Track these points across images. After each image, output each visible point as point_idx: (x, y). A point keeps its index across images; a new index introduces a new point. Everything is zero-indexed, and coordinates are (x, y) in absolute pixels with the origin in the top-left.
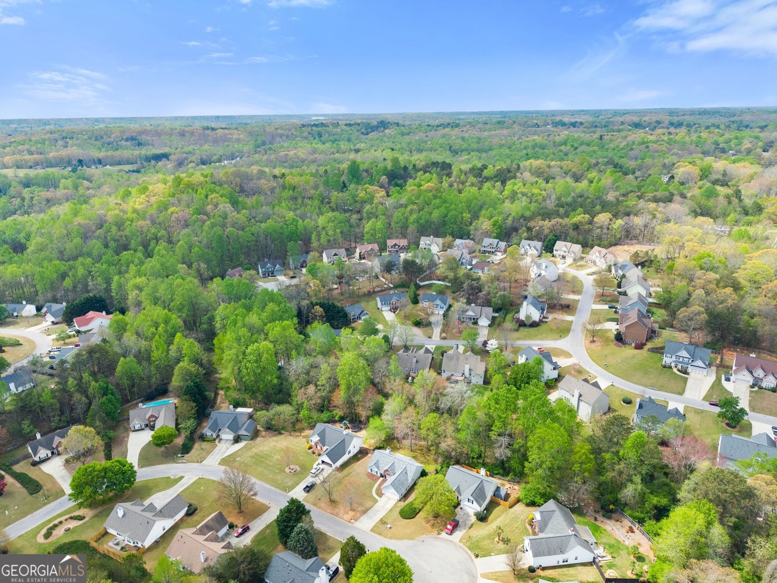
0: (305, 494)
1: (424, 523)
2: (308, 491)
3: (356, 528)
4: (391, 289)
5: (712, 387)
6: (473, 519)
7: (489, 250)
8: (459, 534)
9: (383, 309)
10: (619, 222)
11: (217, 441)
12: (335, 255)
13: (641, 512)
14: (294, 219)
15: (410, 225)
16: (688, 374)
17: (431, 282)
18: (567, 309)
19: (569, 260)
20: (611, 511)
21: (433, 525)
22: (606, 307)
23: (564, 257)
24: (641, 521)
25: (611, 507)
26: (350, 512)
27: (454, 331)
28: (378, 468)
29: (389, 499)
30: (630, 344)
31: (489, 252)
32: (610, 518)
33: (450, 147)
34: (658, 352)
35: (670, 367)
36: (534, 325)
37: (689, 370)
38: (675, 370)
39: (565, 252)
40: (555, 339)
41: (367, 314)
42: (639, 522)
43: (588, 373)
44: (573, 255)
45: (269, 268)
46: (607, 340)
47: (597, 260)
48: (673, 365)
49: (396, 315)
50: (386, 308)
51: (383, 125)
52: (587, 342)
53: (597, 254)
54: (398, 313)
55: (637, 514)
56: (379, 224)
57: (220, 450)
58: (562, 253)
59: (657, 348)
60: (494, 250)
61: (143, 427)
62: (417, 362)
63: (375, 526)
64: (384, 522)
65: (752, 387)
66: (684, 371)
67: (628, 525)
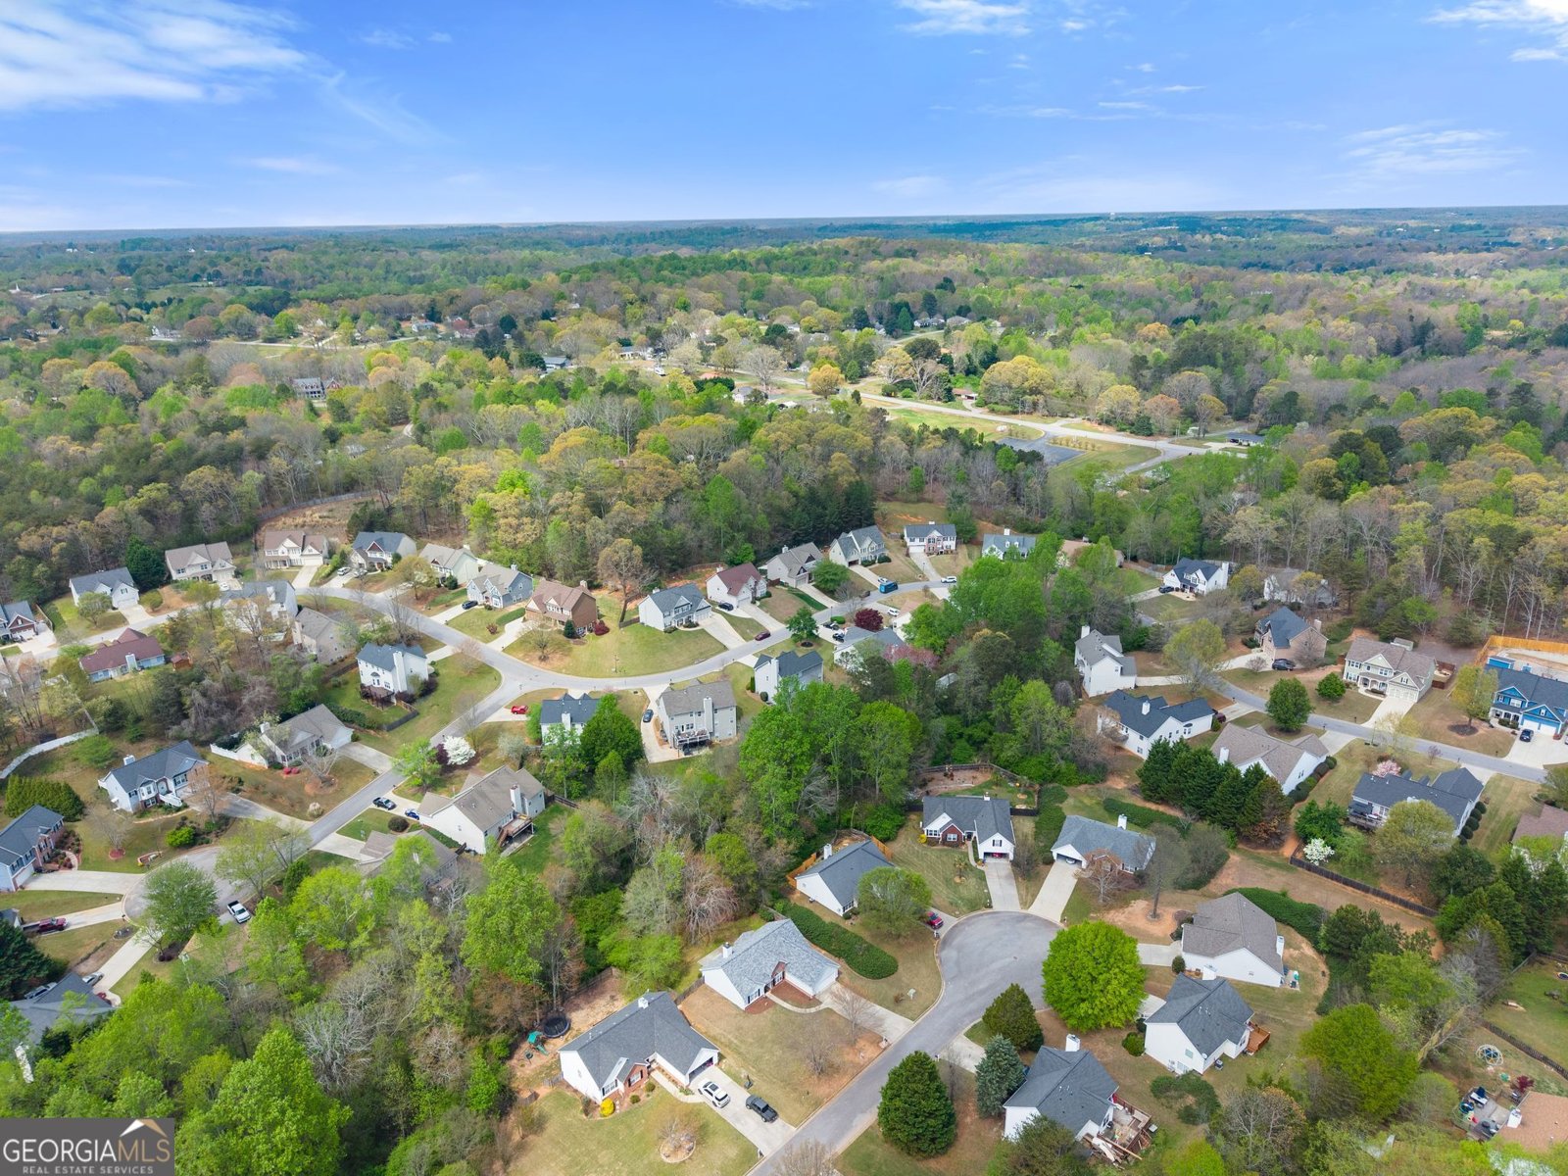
2: (775, 1116)
5: (731, 624)
8: (943, 916)
16: (697, 625)
17: (24, 756)
22: (459, 610)
30: (584, 635)
34: (630, 623)
35: (675, 629)
37: (694, 621)
38: (682, 628)
39: (204, 566)
44: (226, 566)
46: (560, 645)
48: (675, 625)
52: (537, 663)
53: (288, 544)
63: (902, 1014)
64: (898, 1000)
65: (753, 602)
66: (691, 625)
67: (940, 775)
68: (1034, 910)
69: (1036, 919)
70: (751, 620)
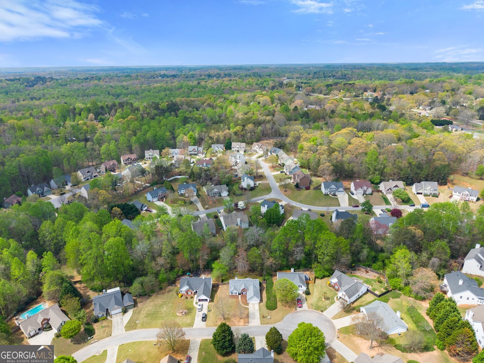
0: (205, 323)
1: (284, 308)
2: (205, 321)
3: (252, 327)
4: (149, 187)
5: (349, 199)
6: (304, 295)
7: (194, 153)
8: (305, 306)
9: (154, 201)
10: (260, 128)
11: (108, 317)
12: (88, 172)
13: (368, 262)
14: (43, 151)
15: (133, 144)
16: (337, 196)
17: (174, 177)
18: (261, 178)
19: (242, 152)
20: (354, 267)
21: (289, 307)
22: (279, 173)
23: (238, 151)
24: (369, 266)
25: (353, 265)
26: (241, 320)
27: (210, 203)
28: (237, 290)
29: (254, 304)
30: (303, 188)
31: (194, 154)
32: (355, 270)
33: (109, 93)
34: (318, 189)
35: (328, 195)
36: (252, 189)
37: (336, 194)
38: (330, 195)
40: (267, 194)
41: (146, 206)
42: (369, 267)
43: (296, 207)
44: (243, 149)
45: (38, 191)
46: (291, 189)
47: (258, 150)
48: (329, 193)
49: (164, 202)
50: (155, 200)
51: (40, 79)
52: (283, 192)
53: (257, 146)
54: (165, 201)
55: (367, 263)
56: (112, 146)
57: (117, 322)
58: (237, 149)
59: (316, 187)
60: (196, 153)
61: (37, 331)
62: (208, 225)
63: (261, 321)
64: (264, 317)
65: (363, 195)
66: (335, 195)
67: (364, 270)
68: (334, 322)
69: (332, 324)
70: (357, 200)
